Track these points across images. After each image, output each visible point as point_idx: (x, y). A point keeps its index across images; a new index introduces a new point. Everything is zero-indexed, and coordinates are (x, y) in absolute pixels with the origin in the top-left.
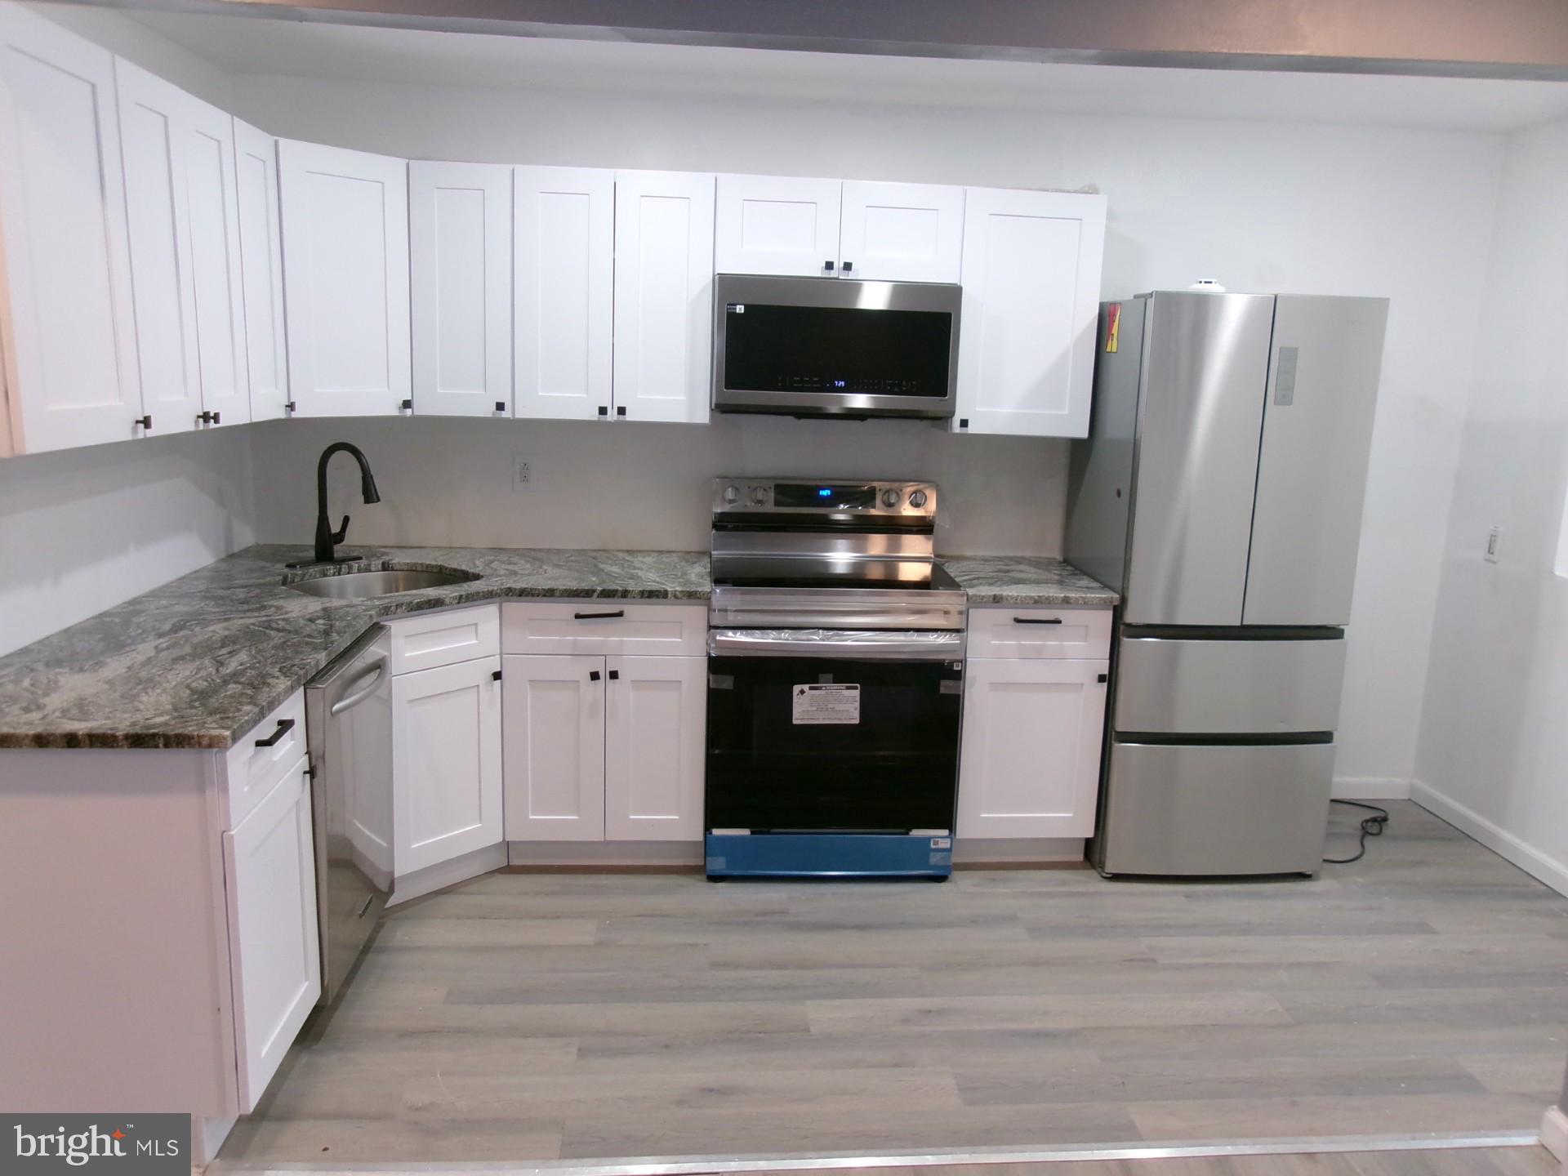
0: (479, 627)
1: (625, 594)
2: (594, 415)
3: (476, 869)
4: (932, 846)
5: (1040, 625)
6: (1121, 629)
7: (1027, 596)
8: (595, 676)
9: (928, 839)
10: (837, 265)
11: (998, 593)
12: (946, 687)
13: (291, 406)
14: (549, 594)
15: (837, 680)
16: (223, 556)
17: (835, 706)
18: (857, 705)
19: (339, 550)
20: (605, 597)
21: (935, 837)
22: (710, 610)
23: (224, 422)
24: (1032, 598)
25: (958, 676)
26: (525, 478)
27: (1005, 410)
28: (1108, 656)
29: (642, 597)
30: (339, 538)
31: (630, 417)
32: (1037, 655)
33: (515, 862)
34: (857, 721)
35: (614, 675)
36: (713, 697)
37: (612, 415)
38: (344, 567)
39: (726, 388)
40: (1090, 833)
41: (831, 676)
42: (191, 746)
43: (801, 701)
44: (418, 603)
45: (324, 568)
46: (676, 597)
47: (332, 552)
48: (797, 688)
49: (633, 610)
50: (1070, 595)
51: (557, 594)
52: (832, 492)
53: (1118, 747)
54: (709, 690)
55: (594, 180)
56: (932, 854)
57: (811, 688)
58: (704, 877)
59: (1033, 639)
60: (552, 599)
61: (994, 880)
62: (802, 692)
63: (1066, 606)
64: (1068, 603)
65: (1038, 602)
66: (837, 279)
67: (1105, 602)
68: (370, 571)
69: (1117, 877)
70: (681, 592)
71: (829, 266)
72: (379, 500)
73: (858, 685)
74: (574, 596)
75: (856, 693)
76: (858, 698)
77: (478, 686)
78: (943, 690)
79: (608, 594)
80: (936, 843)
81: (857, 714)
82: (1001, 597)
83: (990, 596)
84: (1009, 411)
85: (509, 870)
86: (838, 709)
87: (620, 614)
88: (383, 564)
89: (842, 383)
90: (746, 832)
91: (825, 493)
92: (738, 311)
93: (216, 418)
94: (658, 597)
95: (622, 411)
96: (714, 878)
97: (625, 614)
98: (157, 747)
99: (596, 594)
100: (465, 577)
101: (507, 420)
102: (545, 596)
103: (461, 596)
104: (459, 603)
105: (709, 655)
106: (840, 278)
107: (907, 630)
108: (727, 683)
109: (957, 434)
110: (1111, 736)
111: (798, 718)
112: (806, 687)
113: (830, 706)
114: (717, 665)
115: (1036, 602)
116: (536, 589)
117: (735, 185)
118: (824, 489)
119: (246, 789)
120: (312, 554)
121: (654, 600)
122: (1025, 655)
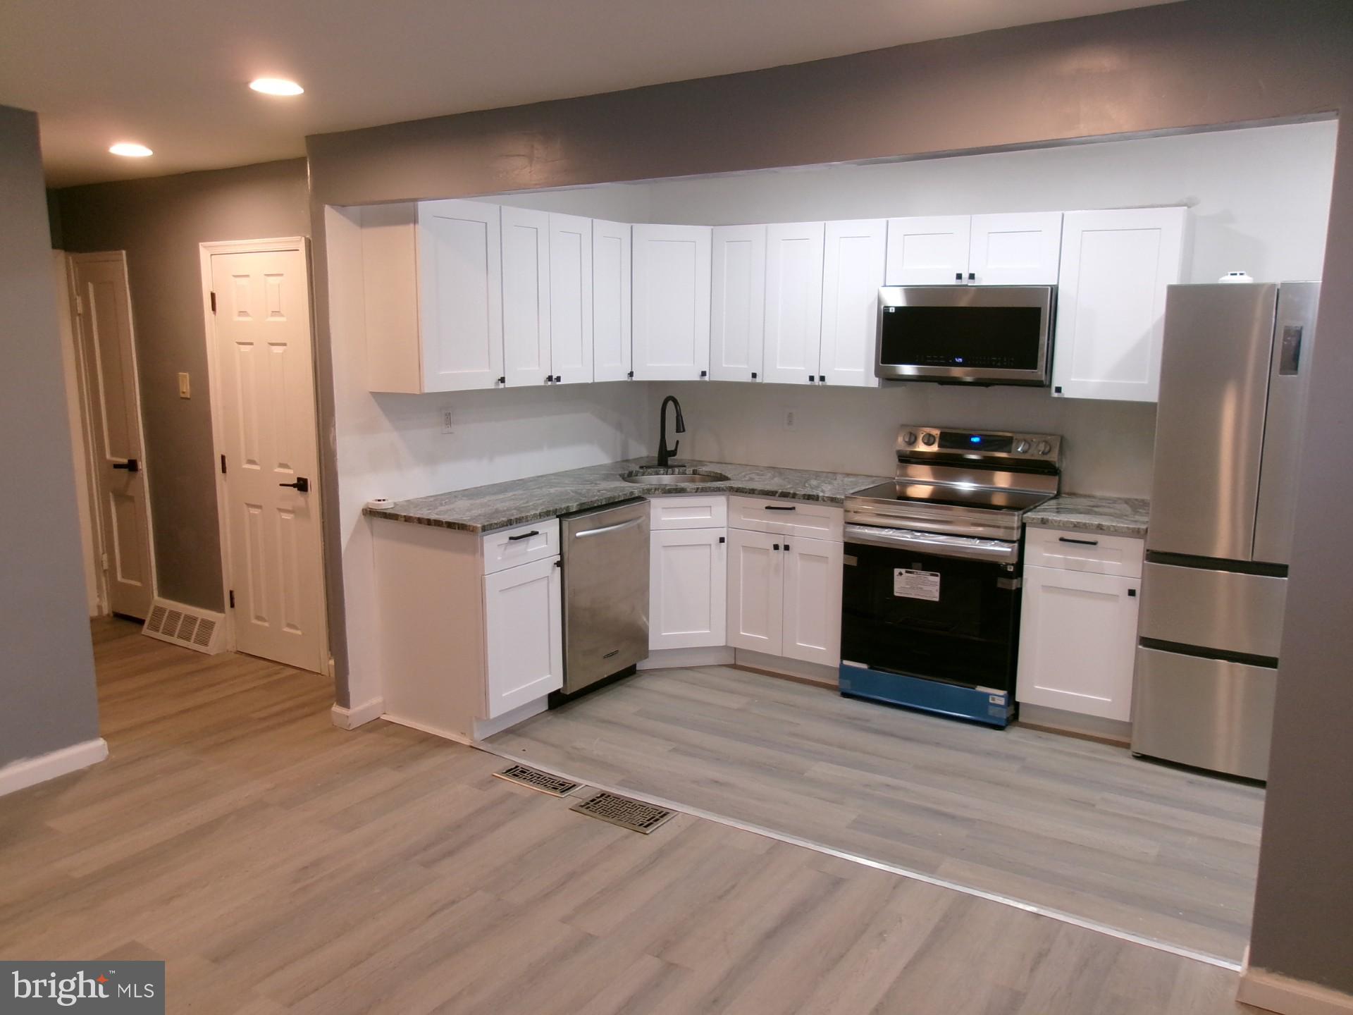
0: (712, 509)
1: (794, 496)
2: (806, 382)
3: (711, 660)
4: (989, 701)
5: (1082, 544)
6: (1146, 555)
7: (1068, 521)
8: (776, 547)
9: (988, 695)
10: (965, 276)
11: (1045, 517)
12: (1001, 583)
13: (631, 374)
14: (752, 492)
15: (925, 569)
16: (619, 459)
17: (922, 586)
18: (938, 587)
19: (671, 461)
20: (783, 497)
21: (991, 694)
22: (846, 511)
23: (562, 382)
24: (1072, 523)
26: (790, 423)
27: (1093, 381)
28: (1140, 576)
29: (804, 499)
30: (674, 453)
31: (829, 382)
32: (1079, 568)
33: (739, 663)
34: (937, 599)
35: (787, 548)
36: (847, 569)
37: (817, 381)
38: (670, 471)
39: (882, 363)
40: (1128, 718)
41: (920, 565)
42: (466, 530)
43: (900, 580)
44: (669, 489)
45: (658, 470)
46: (824, 501)
47: (667, 461)
48: (897, 571)
49: (802, 507)
50: (1103, 523)
51: (756, 492)
52: (981, 439)
55: (811, 229)
56: (990, 707)
57: (907, 572)
58: (839, 693)
59: (1077, 556)
60: (754, 495)
61: (1040, 737)
62: (901, 574)
63: (1100, 531)
64: (1101, 529)
65: (1076, 527)
66: (967, 286)
67: (1133, 531)
68: (686, 474)
70: (827, 497)
71: (959, 276)
72: (684, 431)
73: (939, 574)
74: (763, 494)
75: (937, 579)
76: (938, 584)
77: (710, 545)
78: (999, 585)
79: (784, 495)
80: (993, 699)
81: (937, 594)
82: (1048, 520)
83: (1038, 519)
84: (1098, 381)
85: (734, 666)
86: (925, 589)
87: (793, 508)
88: (694, 471)
89: (960, 360)
90: (864, 666)
91: (976, 440)
92: (891, 311)
93: (558, 379)
94: (813, 499)
95: (822, 379)
96: (845, 695)
97: (796, 509)
98: (455, 529)
99: (777, 495)
100: (721, 478)
101: (758, 383)
102: (749, 493)
103: (698, 488)
104: (696, 492)
105: (845, 541)
106: (969, 285)
107: (973, 537)
108: (855, 562)
109: (1054, 398)
110: (1138, 640)
111: (898, 592)
112: (903, 571)
113: (919, 586)
114: (850, 548)
115: (1075, 526)
116: (745, 489)
117: (900, 224)
118: (974, 436)
119: (499, 558)
120: (656, 462)
121: (810, 501)
122: (1070, 567)
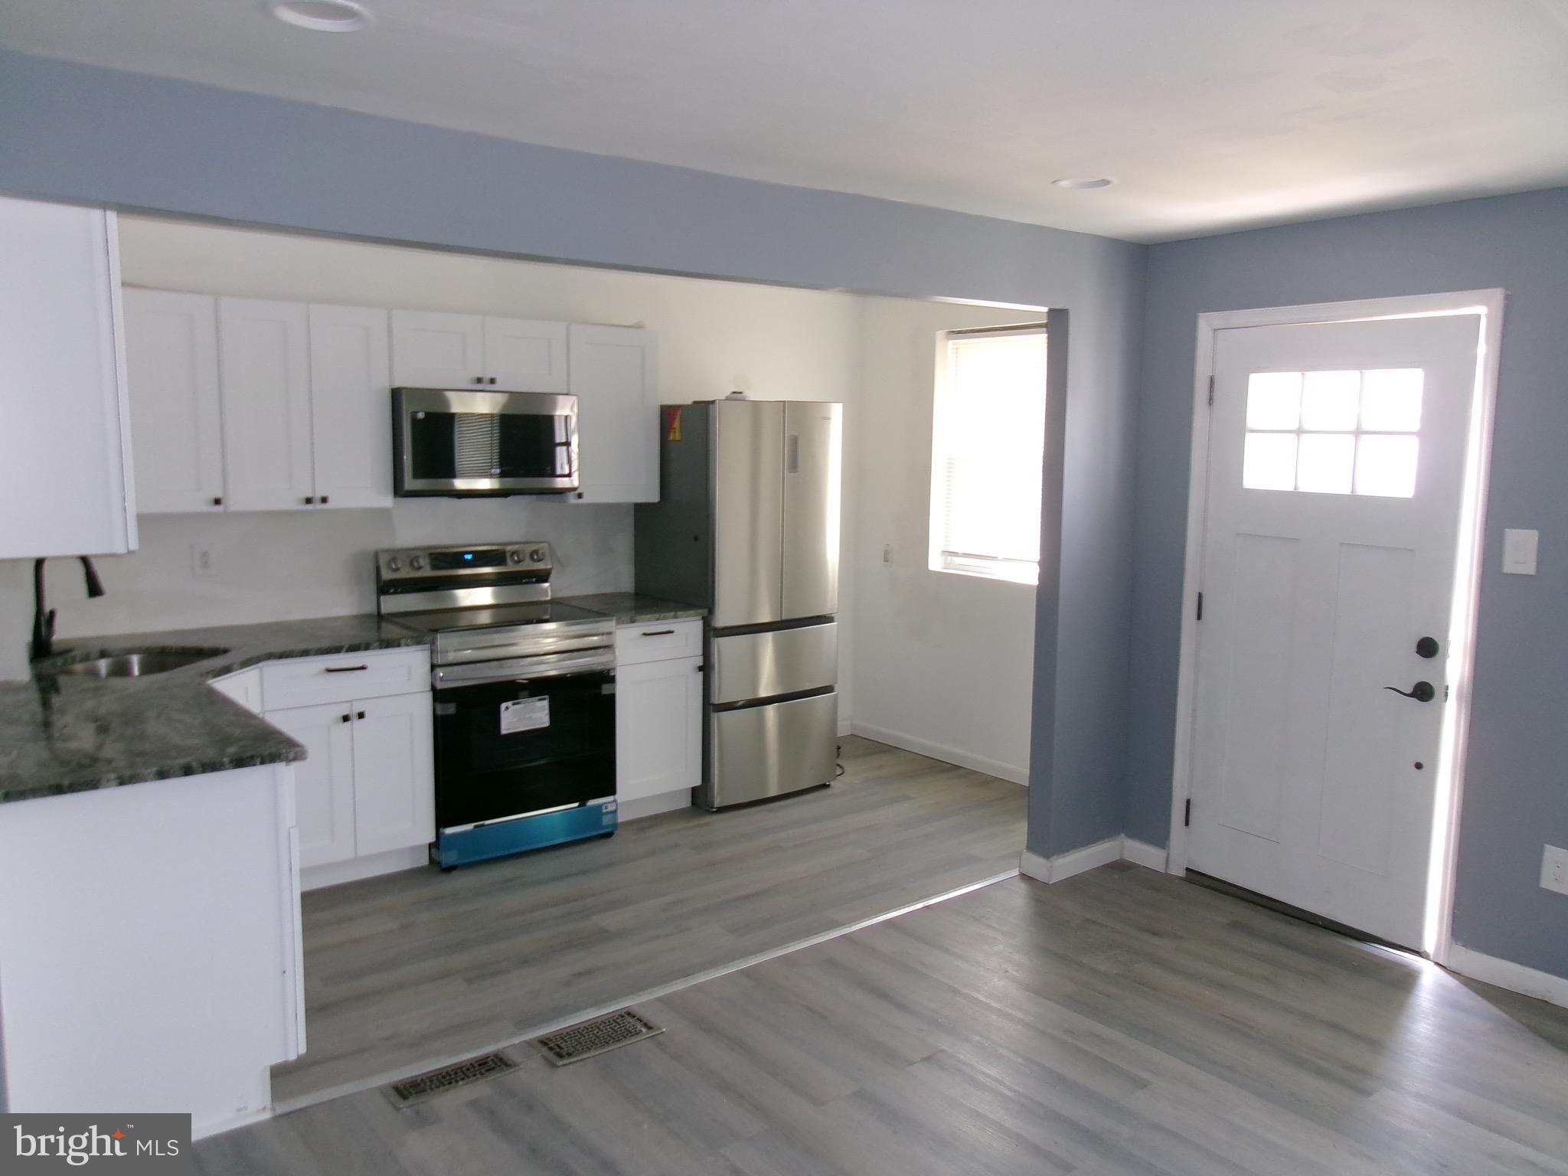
0: (248, 690)
1: (367, 646)
2: (301, 506)
4: (604, 811)
5: (660, 635)
6: (711, 633)
8: (346, 719)
9: (600, 807)
12: (606, 689)
14: (305, 654)
15: (531, 696)
17: (531, 715)
18: (547, 712)
19: (55, 645)
20: (352, 651)
21: (605, 803)
22: (433, 652)
25: (612, 680)
28: (701, 653)
29: (381, 648)
31: (331, 504)
34: (548, 725)
35: (361, 715)
36: (438, 722)
37: (317, 503)
39: (414, 477)
40: (698, 782)
41: (525, 693)
43: (506, 714)
44: (219, 670)
46: (407, 645)
47: (49, 647)
48: (503, 706)
51: (311, 653)
52: (476, 556)
53: (715, 717)
54: (436, 717)
56: (603, 815)
57: (514, 704)
58: (439, 871)
60: (307, 657)
62: (507, 708)
63: (675, 620)
64: (677, 618)
65: (658, 619)
67: (699, 615)
69: (722, 810)
72: (101, 594)
73: (546, 697)
74: (322, 654)
75: (546, 703)
76: (547, 707)
78: (602, 692)
79: (353, 648)
80: (606, 808)
81: (547, 719)
86: (534, 717)
87: (364, 667)
90: (469, 827)
91: (469, 557)
92: (419, 417)
94: (393, 647)
95: (325, 500)
96: (448, 870)
97: (368, 666)
99: (344, 649)
100: (214, 652)
102: (302, 655)
103: (242, 662)
104: (240, 668)
105: (433, 689)
108: (451, 709)
110: (710, 708)
111: (505, 730)
112: (510, 704)
113: (528, 716)
114: (439, 696)
116: (294, 651)
118: (465, 554)
121: (389, 650)
